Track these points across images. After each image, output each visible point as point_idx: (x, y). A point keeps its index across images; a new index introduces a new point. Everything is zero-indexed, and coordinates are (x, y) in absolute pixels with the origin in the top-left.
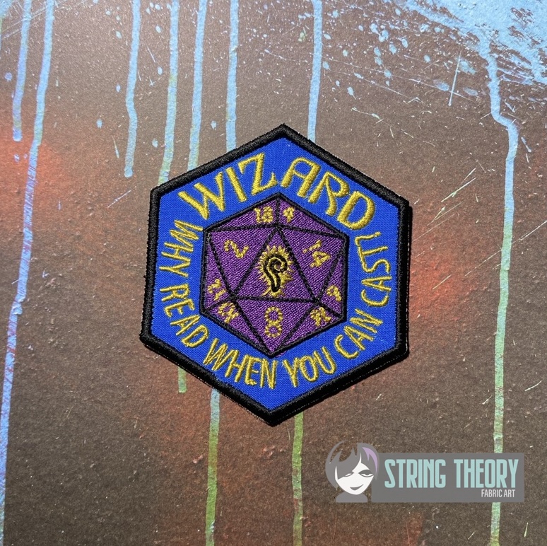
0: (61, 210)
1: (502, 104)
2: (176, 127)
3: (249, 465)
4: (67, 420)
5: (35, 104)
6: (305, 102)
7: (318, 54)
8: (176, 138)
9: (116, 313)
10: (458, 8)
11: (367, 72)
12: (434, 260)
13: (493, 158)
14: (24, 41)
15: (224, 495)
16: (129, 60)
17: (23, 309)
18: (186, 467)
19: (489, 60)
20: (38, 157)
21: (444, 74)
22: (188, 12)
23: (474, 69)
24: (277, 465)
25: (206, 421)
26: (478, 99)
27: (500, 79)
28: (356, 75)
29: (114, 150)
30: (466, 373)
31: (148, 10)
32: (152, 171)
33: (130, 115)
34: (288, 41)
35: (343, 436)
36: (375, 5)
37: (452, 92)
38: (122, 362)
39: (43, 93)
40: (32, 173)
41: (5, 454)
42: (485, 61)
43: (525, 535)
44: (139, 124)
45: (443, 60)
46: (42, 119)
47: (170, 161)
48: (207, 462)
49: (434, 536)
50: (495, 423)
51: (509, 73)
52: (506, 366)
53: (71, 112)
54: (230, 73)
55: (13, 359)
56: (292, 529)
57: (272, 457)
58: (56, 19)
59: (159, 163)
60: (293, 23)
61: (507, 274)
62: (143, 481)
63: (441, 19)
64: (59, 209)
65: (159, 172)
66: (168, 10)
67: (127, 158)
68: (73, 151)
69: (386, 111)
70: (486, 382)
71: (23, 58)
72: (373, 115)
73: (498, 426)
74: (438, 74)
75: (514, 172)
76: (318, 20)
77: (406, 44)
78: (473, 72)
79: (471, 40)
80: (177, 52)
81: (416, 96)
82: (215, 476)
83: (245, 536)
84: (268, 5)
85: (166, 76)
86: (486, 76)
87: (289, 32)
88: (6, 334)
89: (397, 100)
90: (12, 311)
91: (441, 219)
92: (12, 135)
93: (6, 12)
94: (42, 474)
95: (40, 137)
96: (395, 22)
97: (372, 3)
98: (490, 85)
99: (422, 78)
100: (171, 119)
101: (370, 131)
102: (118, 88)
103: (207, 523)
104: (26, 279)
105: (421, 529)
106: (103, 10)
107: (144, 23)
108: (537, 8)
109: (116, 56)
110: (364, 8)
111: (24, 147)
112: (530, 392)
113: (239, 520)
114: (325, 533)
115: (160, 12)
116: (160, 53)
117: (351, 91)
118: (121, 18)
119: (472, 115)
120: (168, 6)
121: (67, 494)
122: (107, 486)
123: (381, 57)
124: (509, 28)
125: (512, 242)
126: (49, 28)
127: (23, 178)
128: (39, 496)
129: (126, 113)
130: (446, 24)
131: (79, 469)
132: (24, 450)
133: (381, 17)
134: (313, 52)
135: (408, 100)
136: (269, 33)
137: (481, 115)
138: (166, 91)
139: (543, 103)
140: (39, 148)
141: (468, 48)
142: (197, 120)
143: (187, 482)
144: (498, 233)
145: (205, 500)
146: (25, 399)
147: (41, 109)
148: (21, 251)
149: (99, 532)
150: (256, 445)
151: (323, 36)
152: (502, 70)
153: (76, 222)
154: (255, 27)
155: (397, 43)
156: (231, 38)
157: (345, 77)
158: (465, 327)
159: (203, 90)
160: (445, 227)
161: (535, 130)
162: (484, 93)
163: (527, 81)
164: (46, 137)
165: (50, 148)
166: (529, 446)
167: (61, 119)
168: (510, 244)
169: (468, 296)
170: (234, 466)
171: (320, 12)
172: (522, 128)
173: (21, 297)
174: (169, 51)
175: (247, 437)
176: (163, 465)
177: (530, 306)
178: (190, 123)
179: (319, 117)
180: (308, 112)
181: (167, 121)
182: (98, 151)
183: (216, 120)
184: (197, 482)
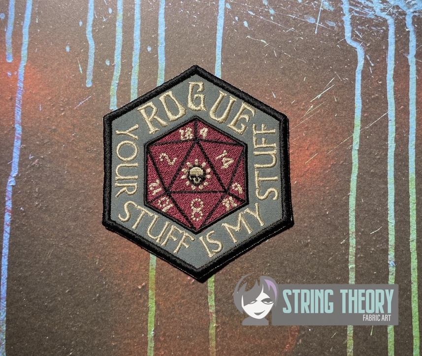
0: (42, 111)
1: (353, 32)
2: (122, 51)
3: (178, 289)
4: (49, 259)
5: (21, 35)
6: (213, 32)
8: (122, 58)
9: (82, 183)
11: (257, 10)
12: (306, 143)
13: (347, 71)
15: (161, 310)
16: (88, 3)
17: (16, 181)
18: (133, 291)
20: (24, 73)
21: (312, 11)
23: (333, 7)
24: (197, 289)
25: (147, 258)
26: (336, 29)
27: (351, 14)
28: (249, 12)
29: (79, 68)
30: (329, 222)
32: (106, 82)
33: (90, 42)
35: (243, 268)
37: (317, 24)
38: (87, 218)
39: (27, 28)
40: (20, 85)
41: (6, 283)
43: (371, 334)
44: (96, 49)
45: (311, 1)
46: (27, 46)
47: (118, 75)
48: (148, 288)
49: (307, 336)
50: (350, 257)
51: (358, 10)
52: (357, 217)
53: (47, 41)
54: (160, 12)
55: (10, 217)
56: (208, 333)
57: (194, 283)
59: (111, 76)
61: (357, 152)
62: (103, 301)
64: (40, 110)
65: (111, 83)
67: (88, 73)
68: (49, 69)
69: (271, 38)
70: (343, 228)
71: (12, 3)
72: (262, 40)
73: (352, 258)
74: (307, 11)
75: (361, 80)
78: (332, 9)
81: (291, 27)
82: (154, 296)
83: (176, 338)
85: (115, 14)
86: (342, 12)
88: (5, 199)
89: (278, 30)
90: (8, 183)
91: (310, 114)
92: (6, 58)
94: (32, 297)
95: (26, 59)
98: (344, 18)
99: (296, 14)
100: (119, 45)
101: (260, 52)
102: (81, 23)
103: (149, 329)
104: (18, 160)
105: (299, 331)
111: (15, 67)
112: (374, 235)
113: (171, 327)
114: (232, 336)
117: (246, 24)
119: (332, 40)
121: (51, 311)
122: (78, 305)
125: (360, 129)
127: (14, 88)
128: (30, 313)
129: (87, 42)
131: (58, 293)
132: (19, 281)
135: (286, 30)
137: (338, 40)
138: (115, 25)
139: (382, 31)
140: (25, 67)
142: (137, 45)
143: (134, 302)
144: (351, 123)
145: (147, 313)
146: (19, 245)
147: (26, 40)
148: (14, 141)
149: (73, 337)
150: (183, 275)
152: (353, 8)
153: (52, 120)
157: (242, 14)
158: (328, 189)
159: (141, 25)
160: (313, 120)
161: (376, 50)
162: (340, 24)
163: (371, 15)
164: (29, 59)
165: (33, 67)
166: (373, 272)
167: (40, 46)
168: (359, 131)
169: (330, 168)
170: (167, 290)
172: (367, 48)
173: (14, 173)
176: (117, 290)
177: (373, 175)
178: (132, 48)
179: (224, 42)
180: (216, 39)
181: (116, 47)
182: (67, 68)
183: (151, 46)
184: (141, 301)
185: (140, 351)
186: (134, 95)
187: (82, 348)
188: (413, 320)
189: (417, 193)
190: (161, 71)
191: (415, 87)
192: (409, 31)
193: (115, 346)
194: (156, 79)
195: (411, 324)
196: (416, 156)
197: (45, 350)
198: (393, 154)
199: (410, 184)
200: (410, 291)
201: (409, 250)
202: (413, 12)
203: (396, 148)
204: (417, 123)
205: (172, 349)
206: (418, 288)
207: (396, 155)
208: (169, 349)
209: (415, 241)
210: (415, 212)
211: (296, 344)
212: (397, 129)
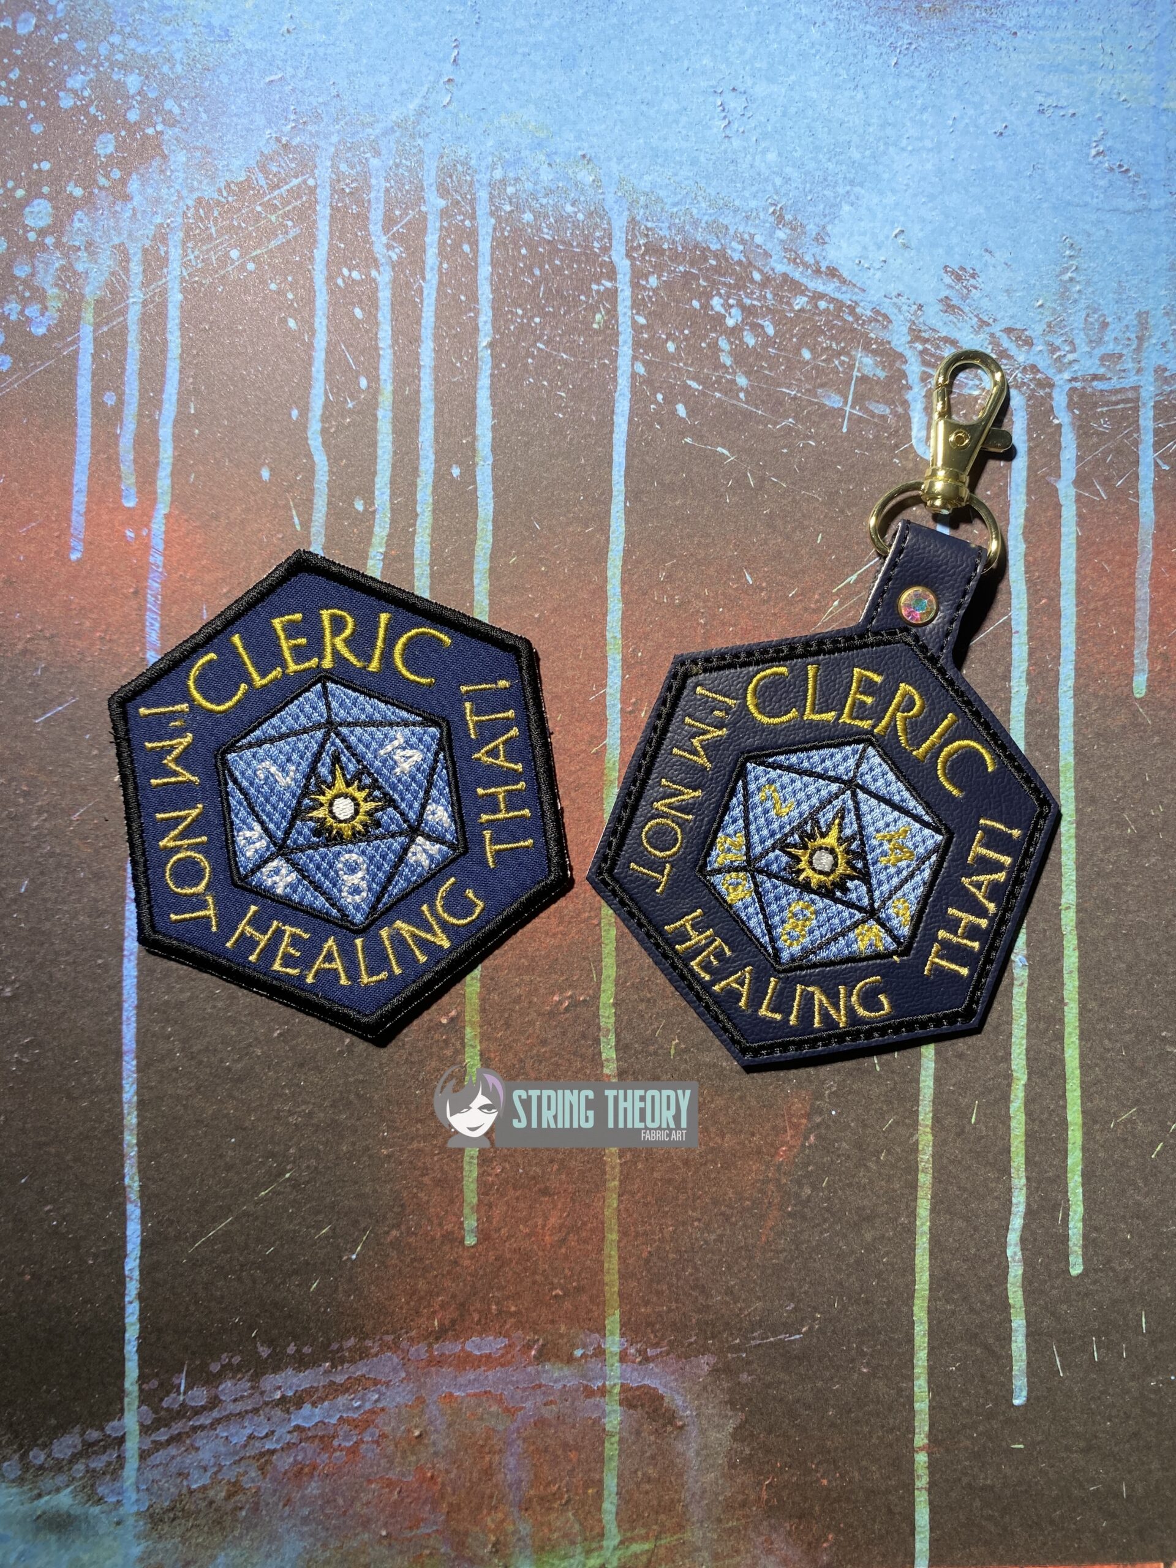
1: (930, 427)
2: (393, 476)
3: (531, 1023)
5: (156, 443)
6: (606, 430)
7: (625, 351)
8: (393, 495)
10: (856, 268)
11: (708, 377)
14: (133, 337)
16: (310, 365)
18: (429, 1030)
19: (908, 353)
20: (166, 532)
21: (835, 378)
22: (408, 283)
23: (883, 369)
24: (576, 1022)
26: (891, 420)
27: (926, 386)
28: (690, 382)
29: (292, 517)
31: (340, 282)
32: (356, 551)
33: (316, 458)
34: (575, 329)
36: (719, 265)
37: (848, 409)
39: (170, 425)
40: (157, 559)
41: (134, 1019)
42: (901, 356)
43: (973, 1121)
44: (331, 472)
45: (833, 356)
46: (169, 470)
47: (385, 533)
48: (463, 1021)
49: (828, 1127)
53: (218, 455)
54: (480, 384)
57: (567, 1009)
58: (185, 298)
59: (367, 536)
60: (583, 298)
62: (360, 1056)
63: (828, 287)
65: (367, 552)
66: (374, 280)
67: (313, 530)
68: (224, 521)
69: (740, 442)
71: (132, 366)
72: (719, 449)
74: (824, 380)
76: (625, 294)
77: (770, 330)
78: (881, 374)
79: (878, 321)
80: (390, 351)
81: (788, 417)
82: (477, 1041)
84: (541, 268)
85: (374, 392)
86: (904, 382)
87: (577, 313)
89: (758, 423)
92: (121, 496)
93: (99, 288)
94: (195, 1049)
95: (168, 498)
96: (752, 293)
97: (714, 263)
98: (909, 396)
99: (799, 386)
100: (385, 462)
101: (715, 476)
102: (295, 413)
105: (808, 1116)
106: (264, 282)
107: (333, 304)
108: (986, 265)
109: (289, 360)
110: (700, 270)
111: (142, 516)
115: (360, 283)
116: (362, 352)
117: (681, 410)
118: (296, 295)
119: (882, 446)
120: (374, 273)
121: (240, 1080)
122: (301, 1065)
123: (730, 353)
124: (941, 301)
126: (174, 314)
127: (141, 567)
128: (192, 1084)
129: (309, 456)
130: (837, 295)
131: (256, 1039)
132: (165, 1012)
133: (729, 286)
134: (617, 346)
135: (775, 424)
136: (543, 315)
137: (897, 446)
138: (375, 416)
140: (167, 517)
141: (872, 335)
142: (427, 465)
143: (431, 1054)
147: (167, 453)
149: (291, 1139)
150: (542, 991)
151: (633, 319)
152: (930, 371)
154: (520, 306)
155: (756, 328)
156: (480, 325)
157: (673, 386)
159: (436, 414)
162: (900, 410)
163: (971, 388)
164: (176, 499)
165: (186, 517)
167: (201, 468)
170: (507, 1025)
171: (628, 278)
174: (377, 348)
175: (526, 978)
178: (417, 469)
179: (630, 455)
180: (611, 447)
181: (378, 467)
182: (264, 520)
183: (459, 464)
184: (448, 1052)
185: (446, 1168)
186: (424, 580)
187: (313, 1162)
188: (1068, 1087)
189: (1077, 798)
190: (485, 523)
191: (1074, 555)
192: (1060, 426)
193: (389, 1156)
194: (473, 543)
195: (1063, 1097)
196: (1076, 713)
197: (229, 1168)
198: (1023, 710)
199: (1062, 779)
200: (1061, 1021)
201: (1059, 929)
202: (1070, 381)
203: (1031, 696)
204: (1078, 639)
205: (520, 1160)
206: (1080, 1014)
207: (1030, 713)
208: (511, 1159)
209: (1073, 909)
210: (1073, 842)
211: (803, 1145)
212: (1031, 653)
